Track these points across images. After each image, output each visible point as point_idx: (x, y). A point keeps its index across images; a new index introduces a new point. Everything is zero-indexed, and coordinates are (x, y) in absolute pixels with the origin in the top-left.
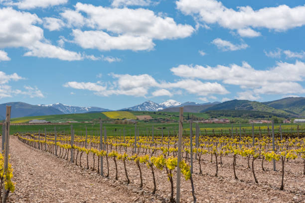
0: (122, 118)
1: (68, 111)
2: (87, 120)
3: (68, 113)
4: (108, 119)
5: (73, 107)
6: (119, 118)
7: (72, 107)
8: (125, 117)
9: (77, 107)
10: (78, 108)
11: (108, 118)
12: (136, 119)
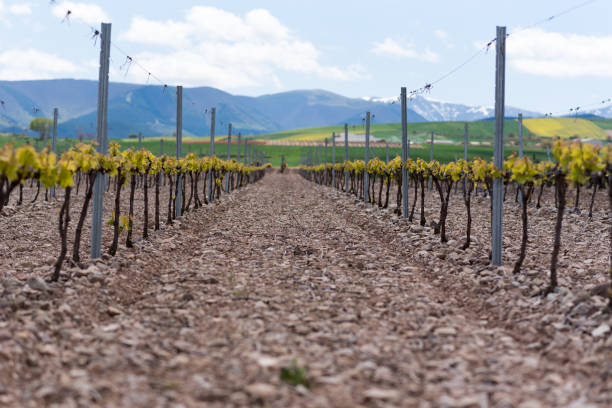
0: (567, 136)
1: (437, 114)
2: (478, 138)
3: (436, 119)
4: (531, 137)
5: (451, 106)
6: (561, 136)
7: (447, 105)
8: (577, 133)
9: (461, 106)
10: (462, 108)
11: (530, 135)
12: (604, 138)
